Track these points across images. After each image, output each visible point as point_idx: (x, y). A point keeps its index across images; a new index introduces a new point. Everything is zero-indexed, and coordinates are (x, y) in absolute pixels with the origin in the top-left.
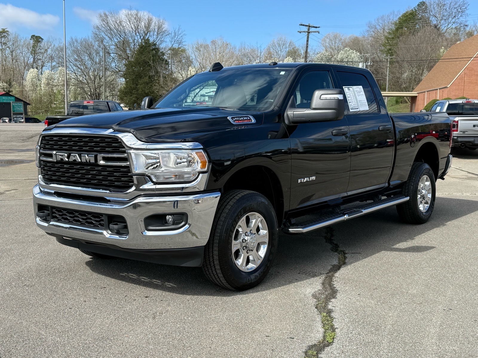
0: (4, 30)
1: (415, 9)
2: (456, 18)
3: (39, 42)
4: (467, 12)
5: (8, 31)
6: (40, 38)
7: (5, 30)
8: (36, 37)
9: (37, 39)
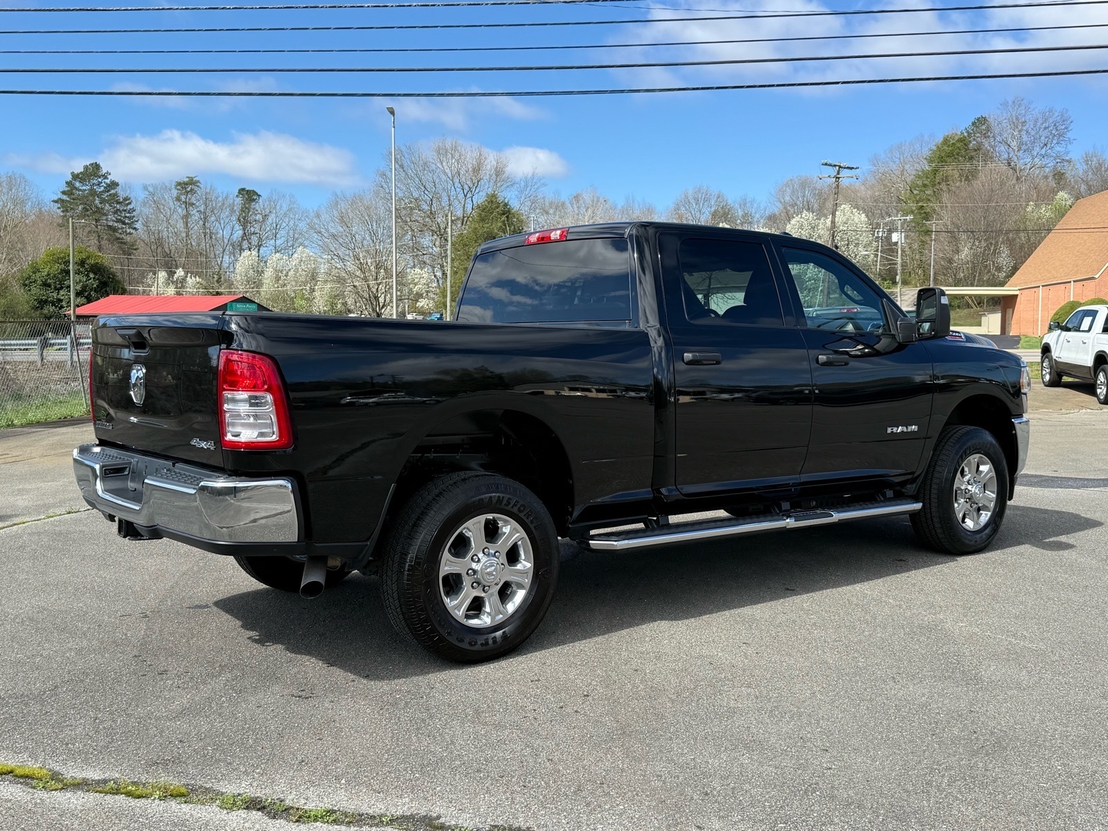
0: (192, 180)
1: (968, 132)
2: (1048, 147)
3: (254, 200)
4: (1069, 135)
5: (198, 182)
6: (255, 193)
7: (195, 179)
8: (248, 191)
9: (249, 196)
